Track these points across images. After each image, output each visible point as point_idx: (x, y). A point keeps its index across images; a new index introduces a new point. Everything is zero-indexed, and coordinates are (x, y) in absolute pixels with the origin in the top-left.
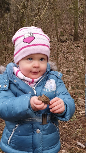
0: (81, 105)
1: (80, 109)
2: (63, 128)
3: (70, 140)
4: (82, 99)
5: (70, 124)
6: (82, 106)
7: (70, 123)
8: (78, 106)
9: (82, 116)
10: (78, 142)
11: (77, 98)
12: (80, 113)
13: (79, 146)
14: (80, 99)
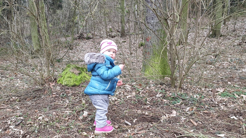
0: (127, 90)
1: (127, 94)
2: (113, 111)
3: (119, 119)
4: (129, 86)
5: (118, 107)
6: (128, 92)
7: (119, 105)
8: (126, 92)
9: (129, 100)
10: (125, 121)
11: (125, 85)
12: (127, 97)
13: (127, 124)
14: (127, 85)
